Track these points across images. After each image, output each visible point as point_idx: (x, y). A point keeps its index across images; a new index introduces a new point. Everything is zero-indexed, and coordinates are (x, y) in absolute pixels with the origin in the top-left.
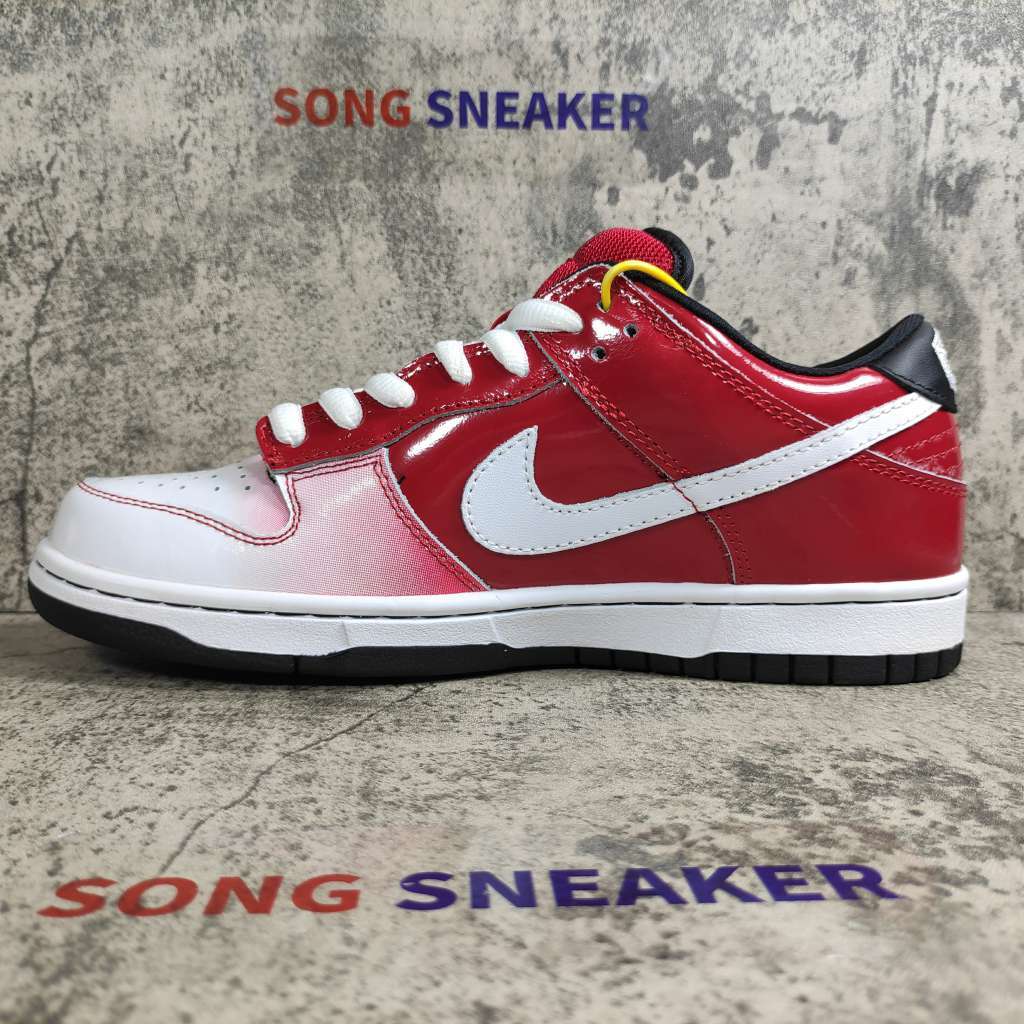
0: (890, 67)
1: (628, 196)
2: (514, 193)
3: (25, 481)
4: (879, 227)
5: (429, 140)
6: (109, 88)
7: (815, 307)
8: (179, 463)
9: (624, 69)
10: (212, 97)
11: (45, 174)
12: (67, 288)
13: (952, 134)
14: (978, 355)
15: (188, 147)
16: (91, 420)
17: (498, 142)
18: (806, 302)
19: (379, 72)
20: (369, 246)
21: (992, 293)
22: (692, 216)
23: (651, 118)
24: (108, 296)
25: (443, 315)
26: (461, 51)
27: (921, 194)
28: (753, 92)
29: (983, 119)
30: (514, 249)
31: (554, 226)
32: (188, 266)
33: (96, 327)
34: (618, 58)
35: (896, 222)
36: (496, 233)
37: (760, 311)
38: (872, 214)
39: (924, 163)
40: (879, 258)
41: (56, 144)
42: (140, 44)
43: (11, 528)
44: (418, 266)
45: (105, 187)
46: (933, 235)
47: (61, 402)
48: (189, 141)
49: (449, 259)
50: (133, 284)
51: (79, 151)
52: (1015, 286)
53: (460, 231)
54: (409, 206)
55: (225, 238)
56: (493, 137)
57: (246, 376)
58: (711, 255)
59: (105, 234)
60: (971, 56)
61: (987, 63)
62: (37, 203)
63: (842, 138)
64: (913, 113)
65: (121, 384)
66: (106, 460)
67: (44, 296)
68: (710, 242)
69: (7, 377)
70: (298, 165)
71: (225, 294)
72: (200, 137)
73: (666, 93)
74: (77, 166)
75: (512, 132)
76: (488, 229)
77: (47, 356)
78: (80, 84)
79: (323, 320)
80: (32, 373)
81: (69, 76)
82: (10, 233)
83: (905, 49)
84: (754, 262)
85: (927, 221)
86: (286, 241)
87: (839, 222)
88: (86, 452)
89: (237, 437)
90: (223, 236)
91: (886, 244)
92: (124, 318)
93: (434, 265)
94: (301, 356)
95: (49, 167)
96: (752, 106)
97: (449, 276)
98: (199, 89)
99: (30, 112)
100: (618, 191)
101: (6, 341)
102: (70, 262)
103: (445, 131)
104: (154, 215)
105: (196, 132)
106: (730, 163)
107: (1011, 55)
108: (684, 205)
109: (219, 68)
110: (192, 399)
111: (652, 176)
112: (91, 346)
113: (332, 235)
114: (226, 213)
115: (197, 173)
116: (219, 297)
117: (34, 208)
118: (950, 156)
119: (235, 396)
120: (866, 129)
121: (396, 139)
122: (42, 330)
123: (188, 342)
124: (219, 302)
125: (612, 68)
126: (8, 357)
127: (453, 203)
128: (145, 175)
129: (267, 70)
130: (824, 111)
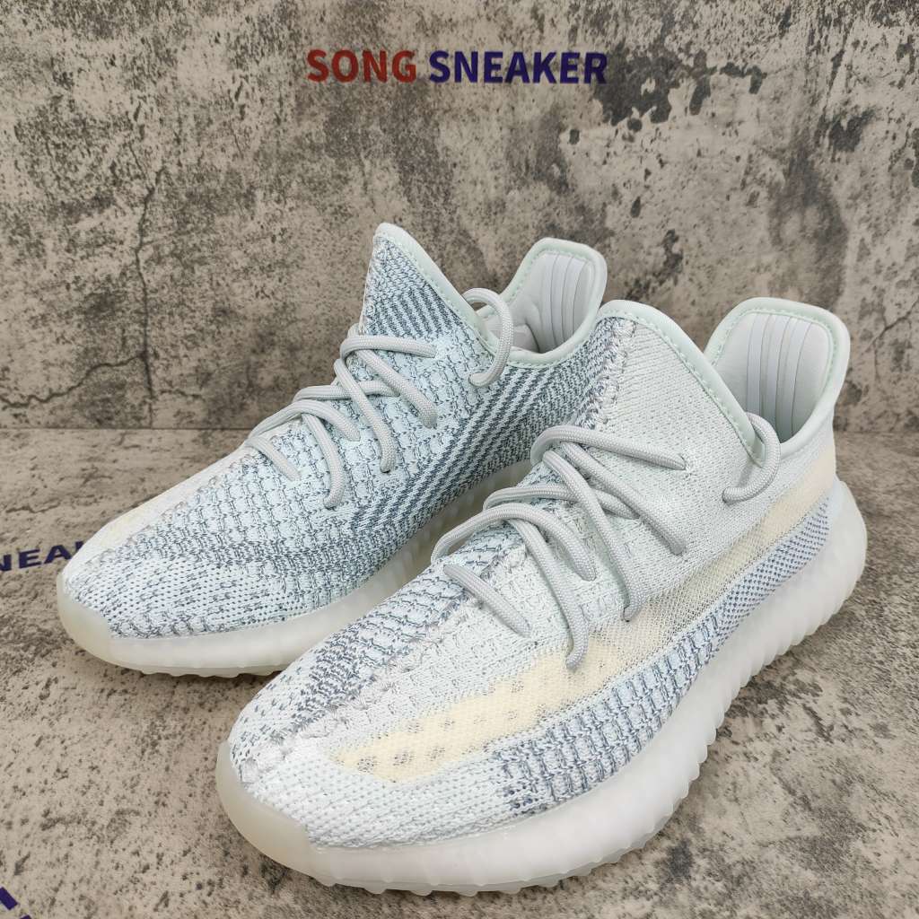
0: (809, 28)
1: (586, 137)
2: (497, 136)
3: (145, 345)
4: (782, 160)
5: (430, 93)
6: (176, 51)
7: (724, 222)
8: (252, 333)
9: (589, 31)
10: (258, 58)
11: (133, 121)
12: (160, 209)
13: (851, 85)
14: (843, 258)
15: (242, 100)
16: (188, 303)
17: (485, 94)
18: (717, 218)
19: (390, 35)
20: (385, 177)
21: (862, 210)
22: (635, 152)
23: (608, 73)
24: (191, 215)
25: (442, 228)
26: (457, 17)
27: (818, 134)
28: (693, 51)
29: (877, 72)
30: (496, 178)
31: (527, 161)
32: (249, 192)
33: (185, 238)
34: (584, 22)
35: (795, 156)
36: (482, 166)
37: (681, 224)
38: (777, 150)
39: (824, 109)
40: (778, 184)
41: (139, 97)
42: (196, 13)
43: (140, 376)
44: (423, 192)
45: (181, 131)
46: (823, 166)
47: (165, 291)
48: (242, 94)
49: (446, 187)
50: (209, 206)
51: (158, 104)
52: (881, 206)
53: (455, 165)
54: (415, 146)
55: (275, 171)
56: (480, 90)
57: (298, 273)
58: (647, 183)
59: (184, 168)
60: (877, 18)
61: (890, 24)
62: (130, 145)
63: (760, 89)
64: (822, 67)
65: (207, 279)
66: (201, 331)
67: (144, 215)
68: (648, 173)
69: (123, 274)
70: (328, 113)
71: (278, 213)
72: (250, 91)
73: (622, 52)
74: (157, 115)
75: (497, 85)
76: (476, 163)
77: (151, 259)
78: (153, 48)
79: (352, 232)
80: (142, 271)
81: (143, 41)
82: (112, 168)
83: (824, 11)
84: (680, 187)
85: (820, 155)
86: (322, 173)
87: (750, 156)
88: (186, 326)
89: (293, 315)
90: (274, 169)
91: (785, 174)
92: (205, 231)
93: (435, 192)
94: (336, 259)
95: (136, 116)
96: (691, 63)
97: (446, 200)
98: (247, 51)
99: (115, 72)
100: (578, 132)
101: (119, 248)
102: (160, 190)
103: (443, 85)
104: (220, 153)
105: (247, 87)
106: (669, 110)
107: (911, 16)
108: (629, 143)
109: (261, 33)
110: (259, 289)
111: (605, 121)
112: (182, 251)
113: (356, 169)
114: (275, 152)
115: (251, 119)
116: (273, 215)
117: (128, 148)
118: (847, 103)
119: (290, 287)
120: (783, 80)
121: (405, 92)
122: (145, 240)
123: (253, 248)
124: (274, 219)
125: (579, 31)
126: (123, 261)
127: (448, 142)
128: (210, 122)
129: (300, 36)
130: (750, 66)
